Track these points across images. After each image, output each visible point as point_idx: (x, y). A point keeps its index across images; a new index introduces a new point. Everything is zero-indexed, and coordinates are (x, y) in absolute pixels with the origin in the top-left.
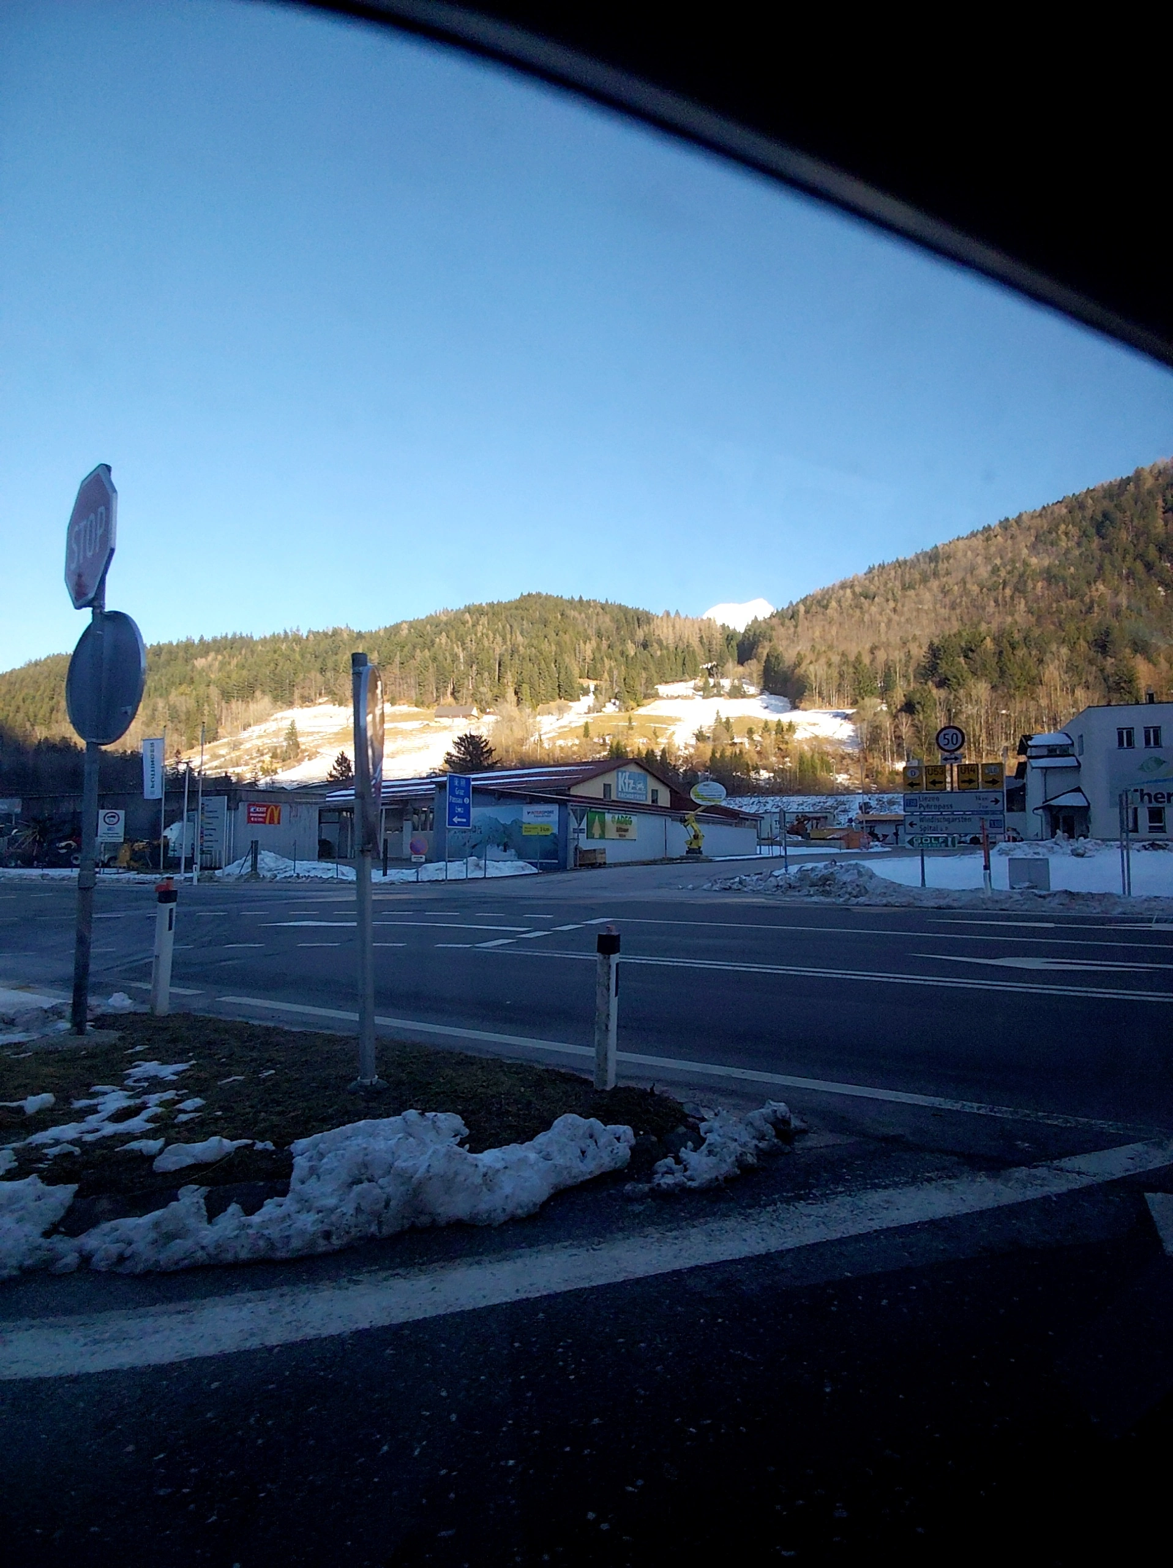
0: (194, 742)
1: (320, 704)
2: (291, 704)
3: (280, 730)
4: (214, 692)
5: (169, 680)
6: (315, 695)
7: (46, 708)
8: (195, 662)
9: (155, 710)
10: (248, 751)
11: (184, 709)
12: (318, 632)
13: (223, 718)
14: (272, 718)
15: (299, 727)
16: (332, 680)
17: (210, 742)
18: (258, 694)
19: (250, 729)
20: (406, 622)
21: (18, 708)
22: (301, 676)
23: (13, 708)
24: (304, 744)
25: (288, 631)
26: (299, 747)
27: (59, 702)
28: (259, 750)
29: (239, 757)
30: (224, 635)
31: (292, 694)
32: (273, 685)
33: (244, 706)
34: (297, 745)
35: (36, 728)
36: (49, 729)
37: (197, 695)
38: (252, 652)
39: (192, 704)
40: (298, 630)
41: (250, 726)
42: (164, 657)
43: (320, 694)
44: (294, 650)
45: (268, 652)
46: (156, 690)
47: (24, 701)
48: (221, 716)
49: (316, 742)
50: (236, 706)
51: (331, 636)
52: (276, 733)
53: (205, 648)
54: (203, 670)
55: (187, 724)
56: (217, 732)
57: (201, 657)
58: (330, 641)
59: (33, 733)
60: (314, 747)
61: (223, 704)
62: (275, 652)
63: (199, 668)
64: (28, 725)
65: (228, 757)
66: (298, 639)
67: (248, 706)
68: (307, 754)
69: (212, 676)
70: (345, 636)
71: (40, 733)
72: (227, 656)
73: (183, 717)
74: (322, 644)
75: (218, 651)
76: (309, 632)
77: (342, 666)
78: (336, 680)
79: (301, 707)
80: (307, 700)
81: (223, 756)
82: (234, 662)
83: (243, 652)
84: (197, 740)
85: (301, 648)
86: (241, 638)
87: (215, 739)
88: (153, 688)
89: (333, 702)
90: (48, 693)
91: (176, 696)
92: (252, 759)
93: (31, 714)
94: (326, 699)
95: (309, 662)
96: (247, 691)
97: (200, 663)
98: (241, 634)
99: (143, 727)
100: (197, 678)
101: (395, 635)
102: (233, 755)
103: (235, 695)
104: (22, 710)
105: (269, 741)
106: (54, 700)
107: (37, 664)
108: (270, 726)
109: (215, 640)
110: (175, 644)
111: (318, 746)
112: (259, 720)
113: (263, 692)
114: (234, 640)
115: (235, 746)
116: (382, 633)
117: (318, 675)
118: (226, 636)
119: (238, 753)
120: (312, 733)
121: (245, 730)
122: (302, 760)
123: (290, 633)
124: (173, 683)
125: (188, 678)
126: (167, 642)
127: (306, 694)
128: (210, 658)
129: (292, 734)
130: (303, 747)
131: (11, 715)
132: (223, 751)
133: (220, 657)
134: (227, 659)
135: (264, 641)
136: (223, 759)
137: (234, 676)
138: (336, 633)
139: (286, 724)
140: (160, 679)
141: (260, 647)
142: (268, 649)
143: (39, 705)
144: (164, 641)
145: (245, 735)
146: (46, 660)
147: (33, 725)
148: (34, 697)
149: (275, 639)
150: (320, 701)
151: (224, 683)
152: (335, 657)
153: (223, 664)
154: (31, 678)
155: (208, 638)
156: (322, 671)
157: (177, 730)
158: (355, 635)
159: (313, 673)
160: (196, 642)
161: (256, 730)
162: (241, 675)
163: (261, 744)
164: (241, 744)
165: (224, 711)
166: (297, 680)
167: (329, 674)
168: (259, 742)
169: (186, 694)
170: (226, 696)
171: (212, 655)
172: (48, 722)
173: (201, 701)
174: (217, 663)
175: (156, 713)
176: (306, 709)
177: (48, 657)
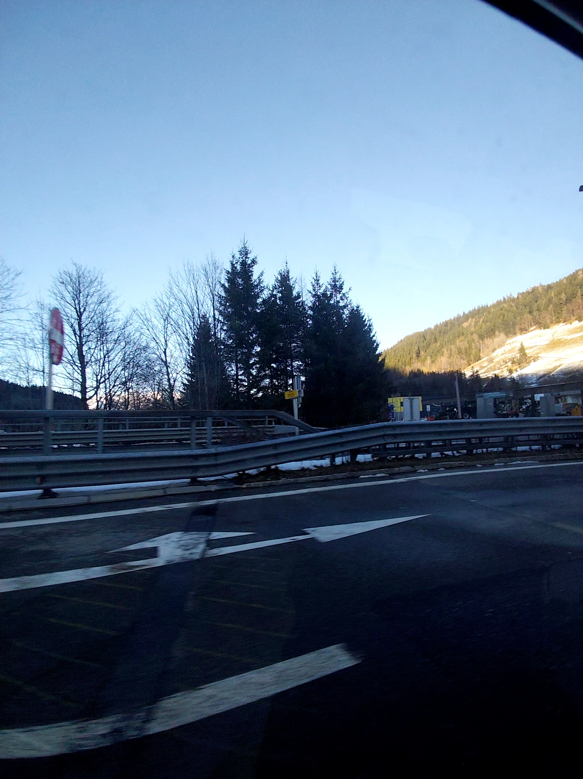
0: (470, 362)
1: (532, 331)
2: (515, 334)
3: (513, 349)
4: (475, 336)
5: (453, 336)
6: (528, 326)
7: (408, 359)
8: (463, 324)
9: (451, 350)
10: (498, 362)
11: (464, 348)
12: (523, 293)
13: (481, 348)
14: (506, 344)
15: (525, 346)
16: (538, 317)
17: (477, 361)
18: (497, 333)
19: (496, 351)
20: (579, 270)
21: (399, 360)
22: (519, 318)
23: (397, 361)
24: (529, 354)
25: (505, 297)
26: (527, 356)
27: (412, 355)
28: (504, 361)
29: (495, 366)
30: (474, 308)
31: (514, 329)
32: (504, 327)
33: (491, 340)
34: (525, 354)
35: (406, 367)
36: (411, 366)
37: (468, 340)
38: (489, 313)
39: (466, 345)
40: (511, 295)
41: (495, 349)
42: (449, 327)
43: (531, 325)
44: (512, 306)
45: (498, 311)
47: (400, 357)
48: (480, 348)
49: (536, 352)
50: (487, 341)
51: (532, 293)
52: (510, 351)
53: (466, 317)
54: (467, 328)
55: (466, 354)
56: (480, 356)
57: (465, 322)
58: (531, 295)
59: (405, 369)
60: (535, 354)
61: (481, 341)
62: (502, 310)
63: (465, 327)
64: (403, 366)
65: (489, 367)
66: (513, 300)
67: (493, 340)
68: (532, 358)
69: (472, 330)
70: (540, 290)
71: (408, 369)
72: (477, 318)
73: (464, 352)
74: (527, 298)
75: (472, 317)
76: (518, 294)
77: (542, 307)
78: (540, 315)
79: (521, 334)
80: (524, 330)
81: (486, 367)
82: (481, 320)
83: (485, 314)
85: (516, 304)
86: (482, 307)
87: (480, 359)
88: (447, 341)
89: (540, 328)
90: (408, 352)
91: (459, 342)
92: (501, 366)
93: (404, 362)
94: (535, 327)
95: (522, 310)
96: (491, 333)
97: (465, 325)
99: (448, 360)
100: (465, 332)
101: (575, 280)
103: (486, 336)
104: (400, 361)
105: (508, 356)
106: (411, 355)
107: (401, 341)
108: (507, 348)
109: (470, 312)
110: (452, 319)
111: (537, 354)
112: (499, 346)
113: (499, 331)
114: (479, 310)
115: (491, 361)
116: (565, 281)
117: (529, 315)
119: (493, 364)
120: (532, 347)
121: (493, 352)
122: (530, 362)
124: (455, 337)
125: (461, 333)
126: (449, 319)
127: (523, 327)
128: (469, 321)
129: (522, 350)
130: (529, 355)
131: (397, 363)
132: (485, 364)
133: (474, 320)
134: (477, 320)
135: (494, 306)
136: (486, 368)
137: (484, 326)
138: (534, 290)
139: (518, 346)
140: (449, 337)
141: (493, 309)
142: (497, 309)
143: (406, 358)
145: (494, 354)
146: (404, 339)
148: (403, 355)
149: (499, 303)
150: (532, 329)
151: (479, 331)
152: (536, 304)
153: (476, 323)
154: (401, 347)
155: (467, 312)
156: (530, 312)
157: (462, 358)
158: (546, 288)
159: (525, 315)
160: (462, 315)
161: (499, 351)
162: (487, 326)
163: (504, 358)
164: (493, 359)
165: (481, 345)
166: (516, 321)
167: (535, 314)
169: (463, 341)
170: (481, 337)
171: (470, 319)
172: (410, 364)
173: (470, 342)
174: (473, 322)
175: (452, 352)
176: (524, 335)
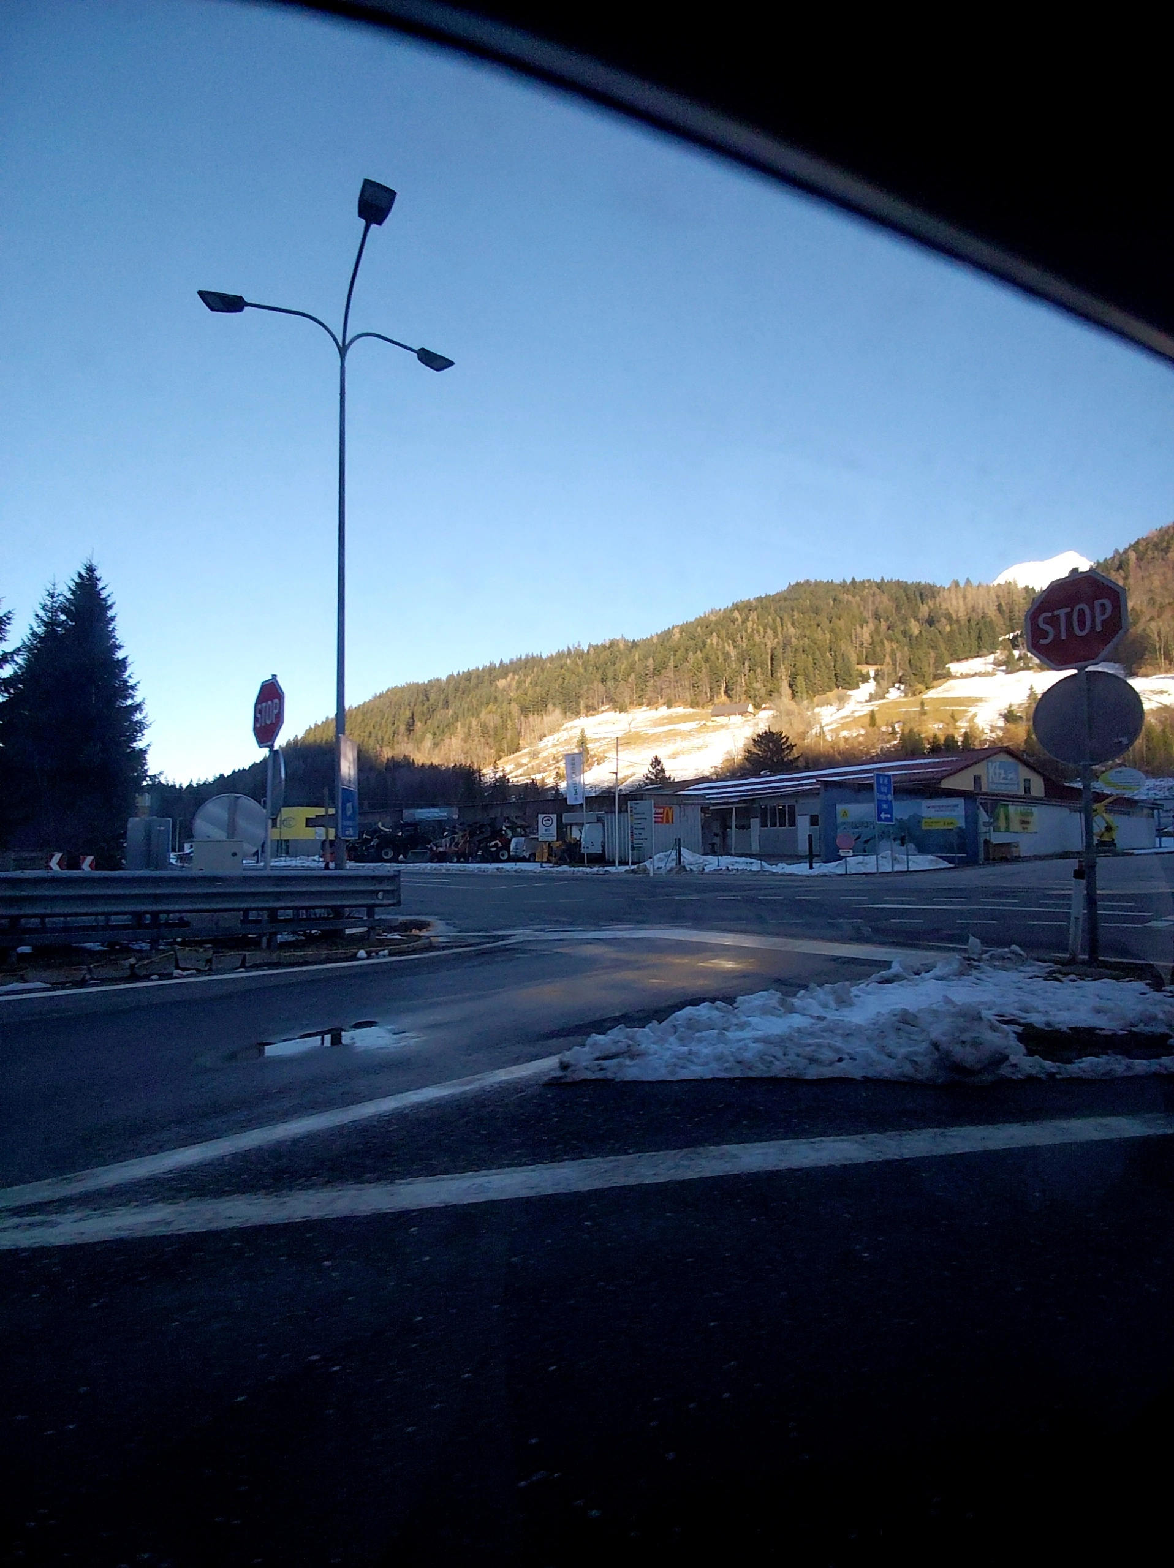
0: (501, 753)
1: (603, 712)
2: (578, 714)
3: (571, 738)
4: (515, 708)
5: (478, 701)
6: (598, 704)
7: (390, 732)
8: (497, 682)
9: (470, 728)
10: (545, 760)
11: (492, 724)
12: (597, 645)
13: (523, 731)
14: (564, 727)
15: (589, 734)
16: (612, 690)
17: (513, 753)
18: (550, 706)
19: (545, 739)
20: (677, 626)
21: (370, 733)
22: (585, 687)
23: (367, 734)
24: (592, 750)
25: (571, 647)
26: (589, 753)
27: (398, 726)
28: (554, 757)
29: (539, 765)
30: (519, 657)
31: (578, 704)
32: (562, 699)
33: (540, 718)
34: (587, 751)
35: (384, 749)
36: (393, 748)
37: (502, 712)
38: (543, 670)
39: (498, 720)
40: (579, 646)
41: (545, 736)
42: (473, 681)
43: (603, 703)
44: (577, 665)
45: (556, 668)
46: (468, 710)
47: (374, 727)
48: (521, 729)
49: (603, 748)
50: (534, 719)
51: (609, 648)
52: (567, 742)
53: (505, 670)
54: (504, 690)
55: (495, 738)
56: (519, 744)
57: (502, 679)
58: (608, 652)
59: (382, 753)
60: (601, 752)
61: (522, 718)
62: (562, 668)
63: (501, 688)
64: (378, 748)
65: (530, 765)
66: (580, 654)
67: (542, 719)
68: (596, 759)
69: (512, 694)
70: (621, 645)
71: (387, 753)
72: (522, 675)
73: (492, 733)
74: (602, 656)
75: (515, 672)
76: (590, 646)
77: (621, 676)
78: (616, 688)
79: (586, 716)
80: (591, 709)
81: (526, 765)
82: (528, 680)
83: (535, 670)
84: (504, 752)
85: (583, 662)
86: (533, 658)
87: (518, 750)
88: (466, 710)
89: (614, 709)
90: (391, 719)
91: (486, 714)
92: (549, 766)
93: (380, 738)
94: (607, 706)
95: (592, 673)
96: (540, 705)
97: (501, 683)
98: (532, 654)
99: (462, 744)
100: (500, 699)
101: (668, 640)
102: (533, 763)
103: (531, 709)
104: (373, 735)
105: (562, 749)
106: (395, 725)
107: (381, 696)
108: (562, 735)
109: (511, 662)
110: (481, 669)
111: (604, 752)
112: (552, 731)
113: (554, 704)
114: (527, 661)
115: (535, 755)
116: (655, 640)
117: (600, 685)
118: (521, 658)
119: (537, 761)
120: (599, 740)
121: (541, 740)
122: (592, 765)
123: (572, 650)
124: (482, 704)
125: (493, 698)
126: (475, 668)
127: (590, 704)
128: (509, 679)
129: (583, 742)
130: (592, 753)
131: (366, 739)
132: (525, 761)
133: (517, 677)
134: (523, 678)
135: (551, 659)
136: (526, 767)
137: (530, 693)
138: (613, 644)
139: (577, 732)
140: (471, 701)
141: (549, 665)
142: (556, 665)
143: (385, 730)
144: (472, 668)
145: (541, 744)
146: (387, 692)
147: (381, 747)
148: (381, 724)
149: (560, 655)
150: (603, 709)
151: (522, 699)
152: (613, 668)
153: (519, 683)
154: (378, 708)
155: (506, 661)
156: (603, 681)
157: (488, 744)
158: (630, 644)
159: (596, 683)
160: (497, 665)
161: (550, 740)
162: (535, 692)
163: (555, 752)
164: (539, 753)
165: (523, 725)
166: (582, 692)
167: (610, 683)
168: (554, 751)
169: (493, 712)
170: (525, 711)
171: (511, 675)
172: (391, 744)
173: (505, 717)
174: (515, 682)
175: (471, 730)
176: (591, 717)
177: (388, 690)
